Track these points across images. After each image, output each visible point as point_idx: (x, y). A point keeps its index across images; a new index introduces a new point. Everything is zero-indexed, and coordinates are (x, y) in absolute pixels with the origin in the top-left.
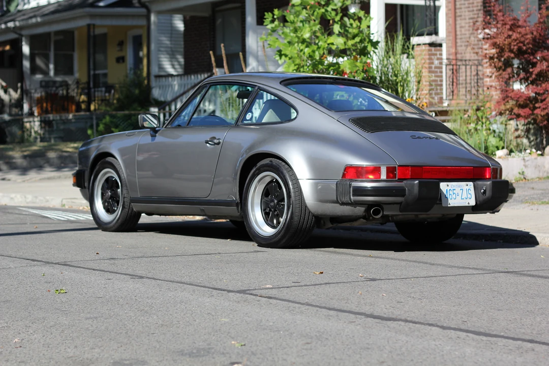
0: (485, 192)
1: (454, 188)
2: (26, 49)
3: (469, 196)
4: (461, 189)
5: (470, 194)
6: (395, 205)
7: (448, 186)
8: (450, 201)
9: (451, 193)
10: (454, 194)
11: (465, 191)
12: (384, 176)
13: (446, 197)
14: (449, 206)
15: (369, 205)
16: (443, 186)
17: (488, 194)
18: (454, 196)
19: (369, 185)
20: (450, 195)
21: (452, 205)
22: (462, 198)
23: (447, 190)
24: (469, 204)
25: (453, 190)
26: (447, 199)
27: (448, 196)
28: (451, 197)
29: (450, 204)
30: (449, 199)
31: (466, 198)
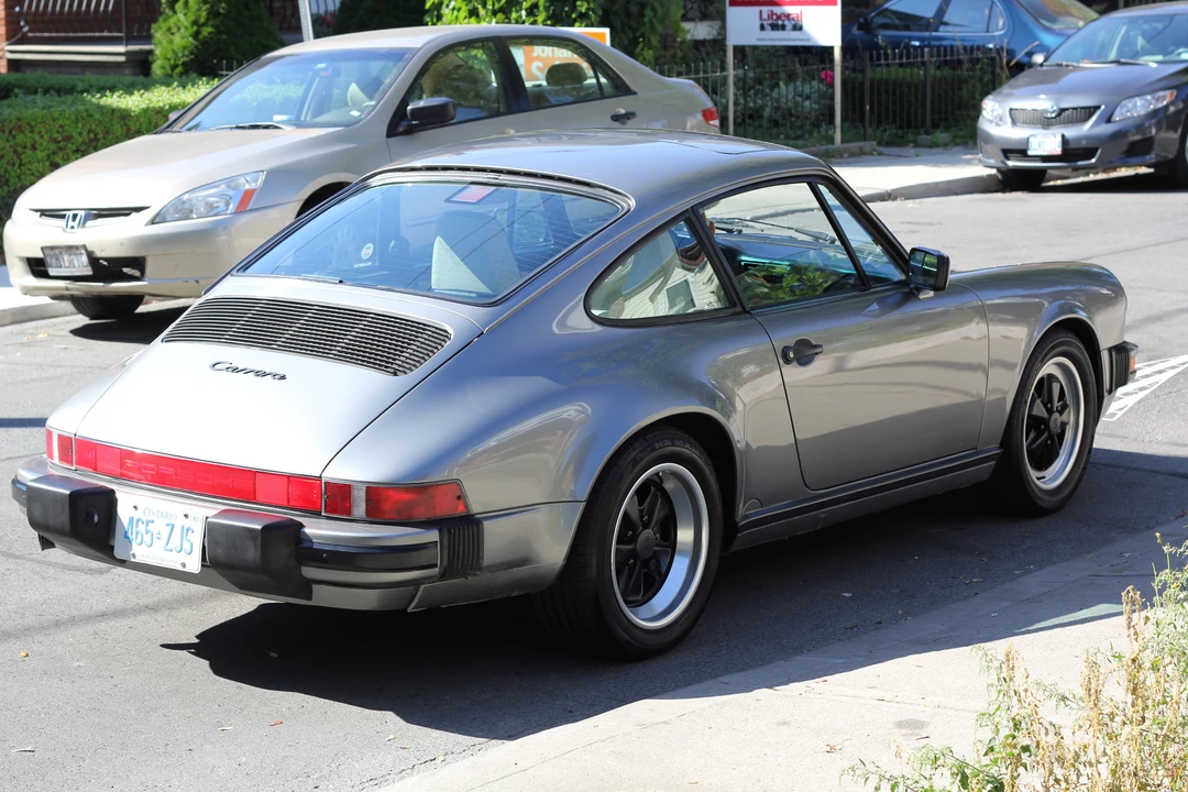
3: (187, 546)
4: (167, 525)
5: (188, 541)
7: (136, 508)
8: (135, 549)
9: (142, 528)
10: (147, 532)
11: (177, 533)
13: (127, 535)
14: (133, 560)
18: (148, 538)
20: (137, 533)
21: (139, 560)
22: (169, 547)
23: (132, 519)
24: (184, 565)
25: (148, 522)
26: (130, 542)
27: (132, 536)
28: (139, 540)
29: (134, 556)
30: (134, 543)
31: (178, 549)
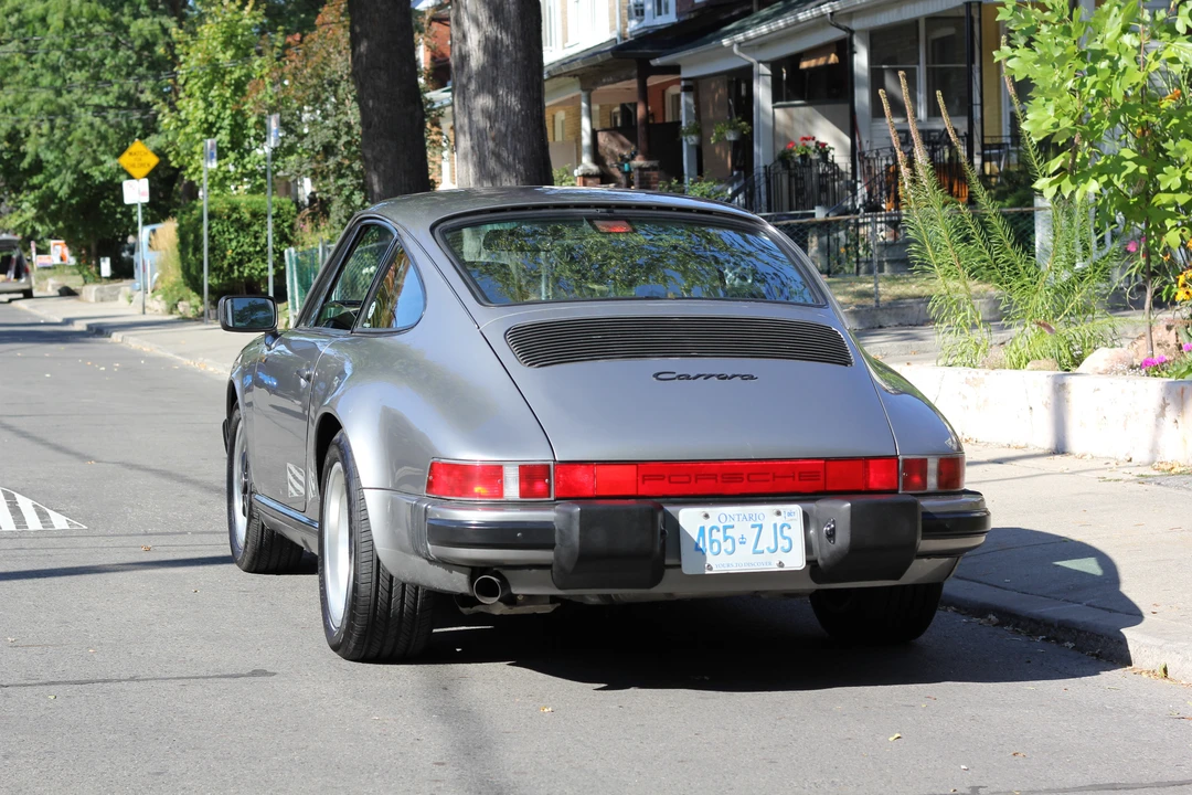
0: (831, 535)
1: (727, 524)
2: (861, 60)
3: (784, 544)
4: (753, 526)
5: (785, 538)
6: (534, 571)
7: (707, 516)
8: (711, 559)
9: (718, 536)
10: (726, 539)
11: (768, 533)
12: (512, 490)
13: (697, 548)
14: (708, 572)
15: (472, 568)
16: (690, 518)
17: (843, 538)
18: (728, 545)
19: (475, 516)
20: (712, 542)
21: (716, 570)
22: (758, 549)
23: (702, 529)
24: (781, 565)
25: (725, 528)
26: (704, 554)
27: (705, 545)
28: (716, 549)
29: (710, 568)
30: (708, 553)
31: (773, 547)
